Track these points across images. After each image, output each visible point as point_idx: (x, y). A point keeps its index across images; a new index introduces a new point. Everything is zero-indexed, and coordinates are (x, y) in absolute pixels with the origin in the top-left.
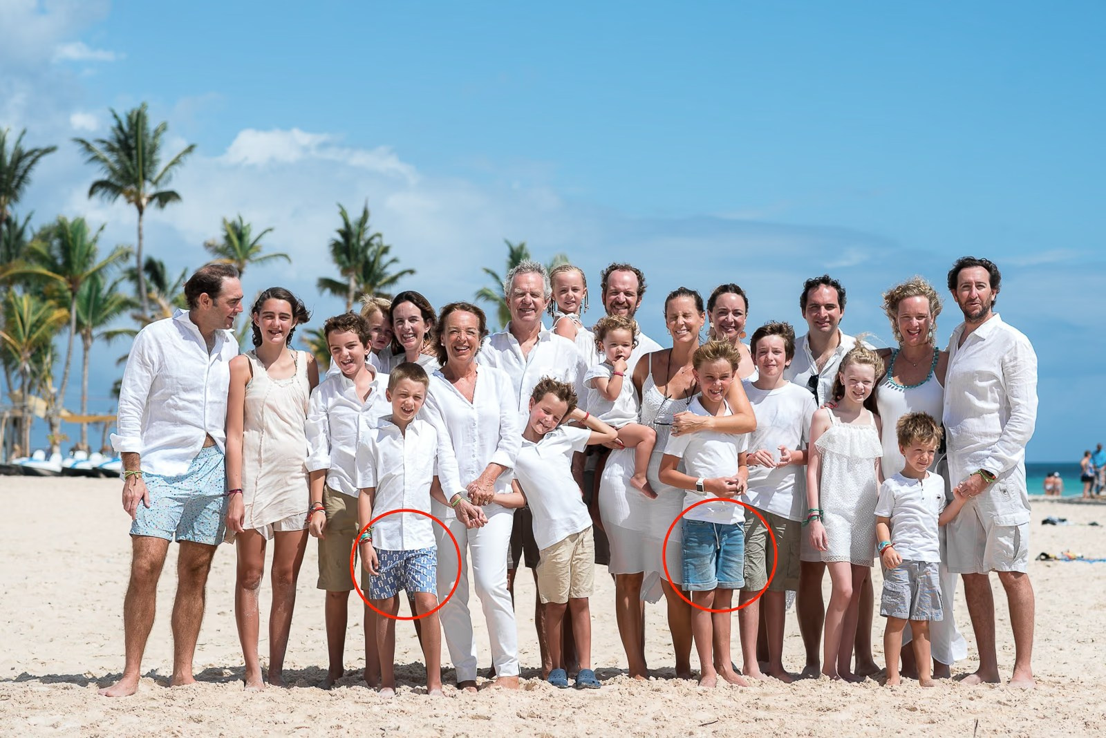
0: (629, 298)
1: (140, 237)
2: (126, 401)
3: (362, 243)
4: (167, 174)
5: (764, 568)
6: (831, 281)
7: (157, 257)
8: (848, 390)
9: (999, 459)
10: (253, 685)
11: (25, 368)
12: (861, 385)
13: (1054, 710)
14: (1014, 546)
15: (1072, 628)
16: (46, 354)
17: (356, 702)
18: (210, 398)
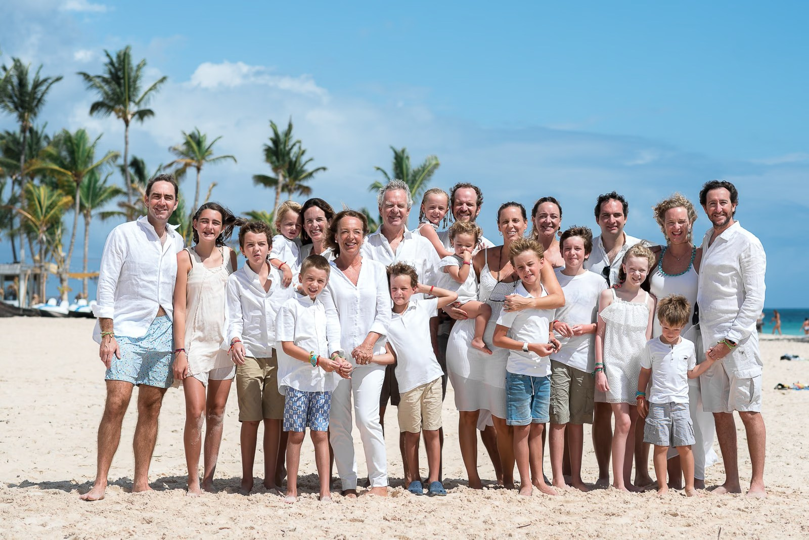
0: (471, 208)
1: (127, 143)
2: (104, 280)
3: (287, 148)
4: (146, 97)
5: (568, 407)
6: (617, 197)
7: (139, 157)
8: (629, 277)
9: (738, 331)
10: (193, 492)
11: (42, 238)
12: (638, 273)
13: (779, 516)
14: (750, 393)
15: (797, 446)
16: (57, 228)
17: (267, 506)
18: (162, 279)
